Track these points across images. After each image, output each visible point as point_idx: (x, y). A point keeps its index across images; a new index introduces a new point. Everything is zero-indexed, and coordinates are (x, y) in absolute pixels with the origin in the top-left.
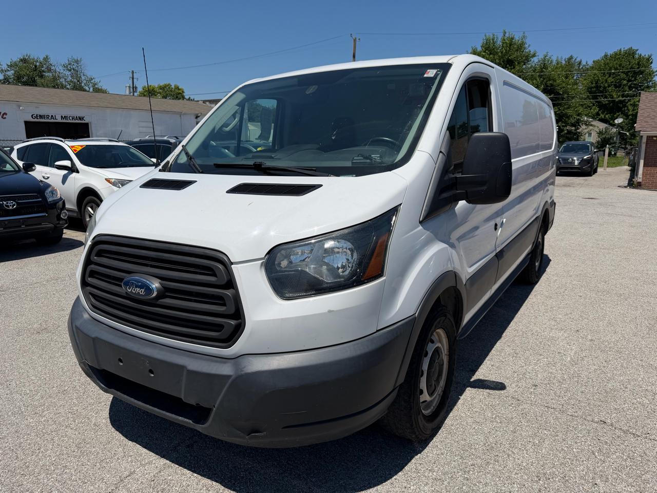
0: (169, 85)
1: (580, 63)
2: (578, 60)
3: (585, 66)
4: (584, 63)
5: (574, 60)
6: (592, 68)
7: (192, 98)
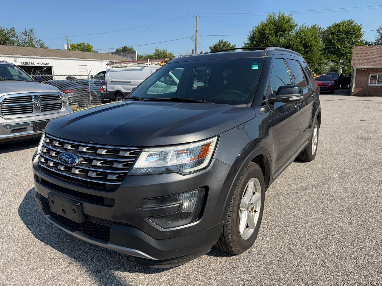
0: (83, 44)
1: (320, 29)
2: (319, 27)
3: (323, 30)
4: (322, 28)
5: (316, 26)
6: (327, 31)
7: (96, 51)
